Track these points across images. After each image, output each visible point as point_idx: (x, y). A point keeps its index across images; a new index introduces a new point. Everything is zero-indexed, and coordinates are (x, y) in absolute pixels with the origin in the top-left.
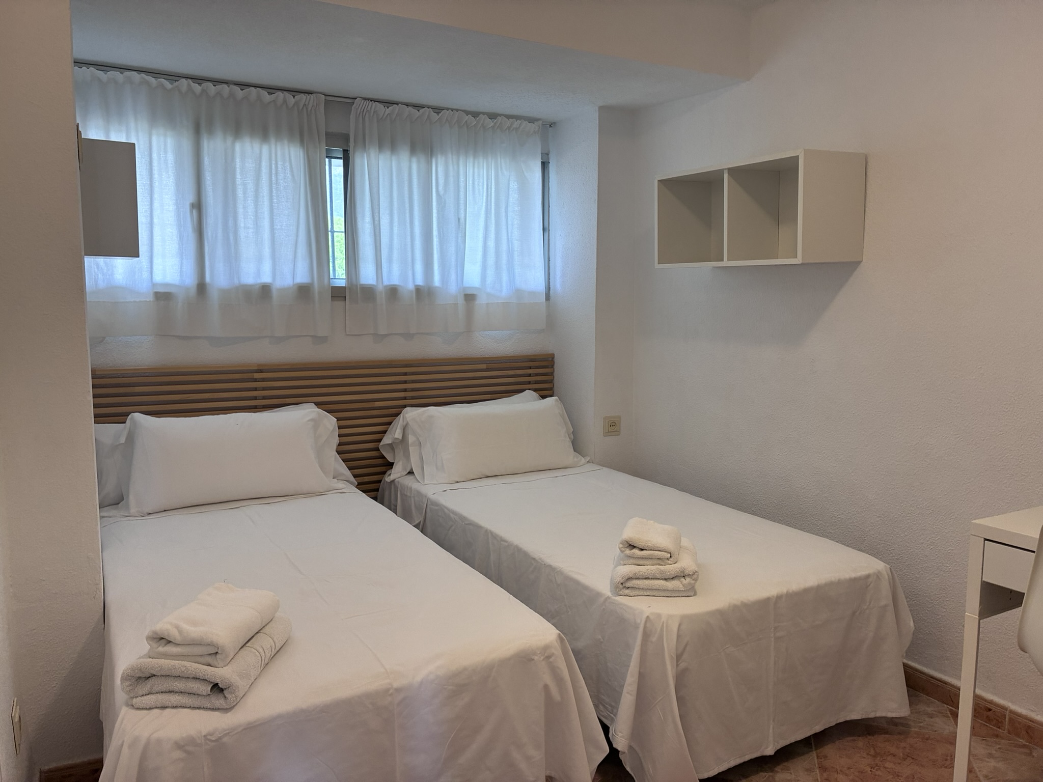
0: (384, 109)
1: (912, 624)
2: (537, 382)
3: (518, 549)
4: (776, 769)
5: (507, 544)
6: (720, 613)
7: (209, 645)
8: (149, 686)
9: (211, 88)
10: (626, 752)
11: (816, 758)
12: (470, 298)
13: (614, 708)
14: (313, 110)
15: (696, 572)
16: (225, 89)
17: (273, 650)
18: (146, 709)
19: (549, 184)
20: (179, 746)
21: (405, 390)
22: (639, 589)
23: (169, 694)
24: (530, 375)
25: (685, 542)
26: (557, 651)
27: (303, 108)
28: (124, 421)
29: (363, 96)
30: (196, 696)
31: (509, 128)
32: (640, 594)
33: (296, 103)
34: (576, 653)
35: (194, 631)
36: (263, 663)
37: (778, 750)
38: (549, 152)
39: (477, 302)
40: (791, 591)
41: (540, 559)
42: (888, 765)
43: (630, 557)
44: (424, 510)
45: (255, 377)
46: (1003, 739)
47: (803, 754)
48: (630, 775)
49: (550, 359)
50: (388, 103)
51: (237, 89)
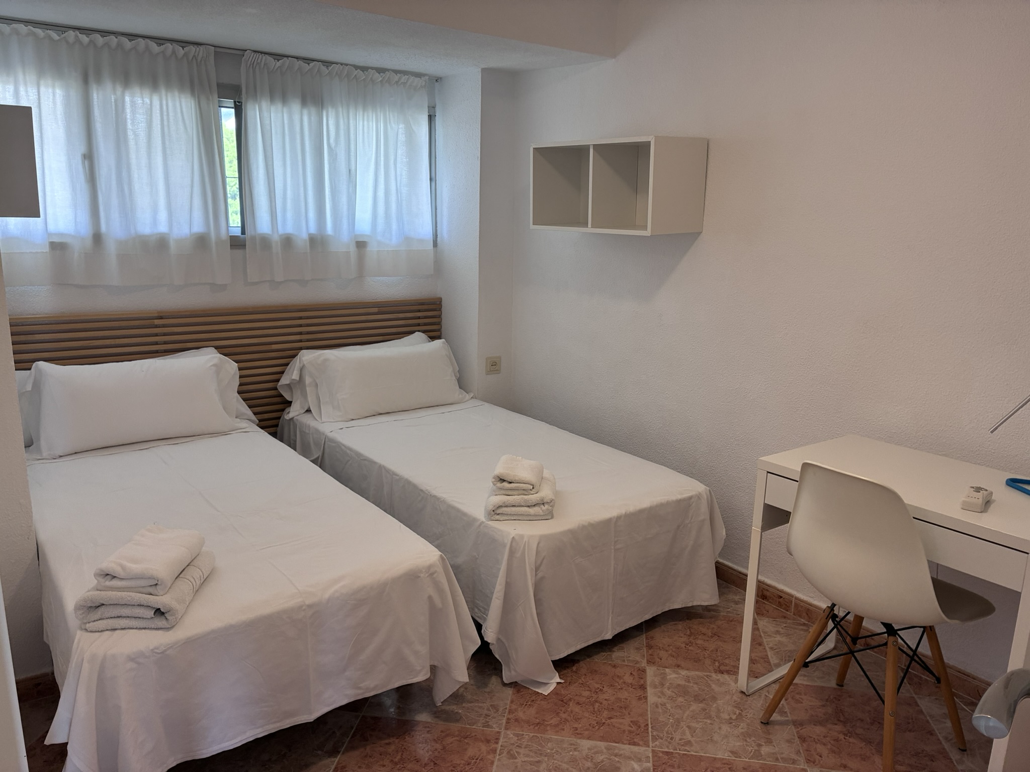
0: (274, 63)
1: (724, 533)
2: (425, 324)
3: (408, 482)
4: (614, 650)
5: (398, 478)
6: (571, 532)
7: (149, 578)
8: (99, 613)
9: (99, 40)
10: (495, 643)
11: (645, 640)
12: (361, 245)
13: (486, 611)
14: (203, 62)
15: (553, 500)
16: (113, 40)
17: (202, 579)
18: (99, 631)
19: (435, 137)
20: (131, 659)
21: (301, 333)
22: (507, 514)
23: (118, 619)
24: (419, 318)
25: (546, 473)
26: (440, 569)
27: (193, 58)
28: (29, 367)
29: (252, 49)
30: (142, 619)
31: (397, 82)
32: (508, 519)
33: (186, 55)
34: (456, 569)
35: (136, 568)
36: (194, 590)
37: (615, 635)
38: (436, 106)
39: (369, 249)
40: (628, 513)
41: (427, 490)
42: (699, 642)
43: (501, 489)
44: (323, 446)
45: (156, 323)
46: (789, 619)
47: (636, 637)
48: (498, 660)
49: (438, 303)
50: (278, 56)
51: (125, 40)
